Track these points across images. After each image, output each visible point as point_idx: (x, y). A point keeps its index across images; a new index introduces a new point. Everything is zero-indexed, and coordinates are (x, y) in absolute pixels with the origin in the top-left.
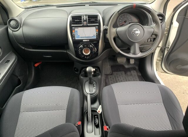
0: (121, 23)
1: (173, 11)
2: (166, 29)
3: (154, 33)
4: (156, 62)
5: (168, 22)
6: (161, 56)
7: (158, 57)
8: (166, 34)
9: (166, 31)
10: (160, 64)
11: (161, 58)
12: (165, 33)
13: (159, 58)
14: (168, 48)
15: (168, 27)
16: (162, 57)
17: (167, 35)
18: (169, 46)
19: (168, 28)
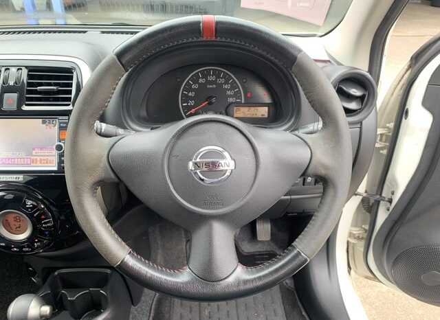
0: (192, 103)
1: (410, 67)
2: (380, 131)
3: (310, 171)
4: (348, 242)
5: (389, 107)
6: (364, 222)
7: (355, 224)
8: (382, 148)
9: (384, 138)
10: (362, 249)
11: (365, 229)
12: (377, 145)
13: (356, 231)
14: (390, 201)
15: (392, 125)
16: (367, 227)
17: (385, 152)
18: (393, 193)
19: (388, 128)
